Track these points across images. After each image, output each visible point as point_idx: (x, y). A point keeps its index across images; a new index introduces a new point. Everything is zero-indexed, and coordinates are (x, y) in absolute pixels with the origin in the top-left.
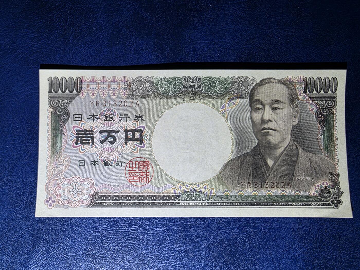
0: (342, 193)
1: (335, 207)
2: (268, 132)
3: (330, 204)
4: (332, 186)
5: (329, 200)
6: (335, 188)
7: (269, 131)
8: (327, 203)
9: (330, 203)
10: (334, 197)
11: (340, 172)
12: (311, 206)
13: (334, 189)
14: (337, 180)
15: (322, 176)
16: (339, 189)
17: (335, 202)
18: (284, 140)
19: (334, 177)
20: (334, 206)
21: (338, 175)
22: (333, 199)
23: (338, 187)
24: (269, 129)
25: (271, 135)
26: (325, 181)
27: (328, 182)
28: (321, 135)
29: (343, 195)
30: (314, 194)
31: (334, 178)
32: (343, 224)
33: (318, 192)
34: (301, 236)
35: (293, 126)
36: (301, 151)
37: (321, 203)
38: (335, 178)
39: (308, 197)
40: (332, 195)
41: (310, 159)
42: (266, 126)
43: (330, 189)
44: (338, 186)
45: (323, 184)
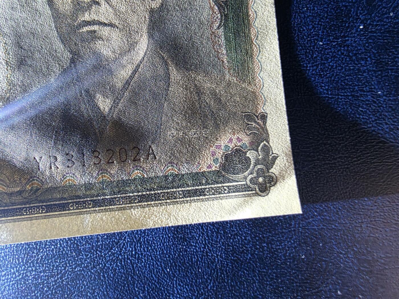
0: (275, 158)
1: (261, 191)
2: (95, 31)
3: (249, 187)
4: (252, 143)
5: (245, 178)
6: (260, 148)
7: (96, 28)
8: (242, 185)
9: (249, 183)
10: (256, 169)
11: (267, 109)
12: (205, 195)
13: (258, 152)
14: (262, 128)
15: (226, 123)
16: (267, 150)
17: (261, 180)
18: (132, 46)
19: (255, 122)
20: (257, 189)
21: (264, 117)
22: (255, 175)
23: (265, 144)
24: (94, 24)
25: (100, 38)
26: (234, 134)
27: (242, 136)
28: (218, 28)
29: (277, 161)
30: (209, 167)
31: (254, 124)
32: (284, 231)
33: (220, 160)
34: (188, 269)
35: (152, 11)
36: (173, 70)
37: (228, 187)
38: (258, 123)
39: (197, 177)
40: (252, 165)
41: (196, 86)
42: (87, 17)
43: (246, 153)
44: (265, 142)
45: (231, 140)
